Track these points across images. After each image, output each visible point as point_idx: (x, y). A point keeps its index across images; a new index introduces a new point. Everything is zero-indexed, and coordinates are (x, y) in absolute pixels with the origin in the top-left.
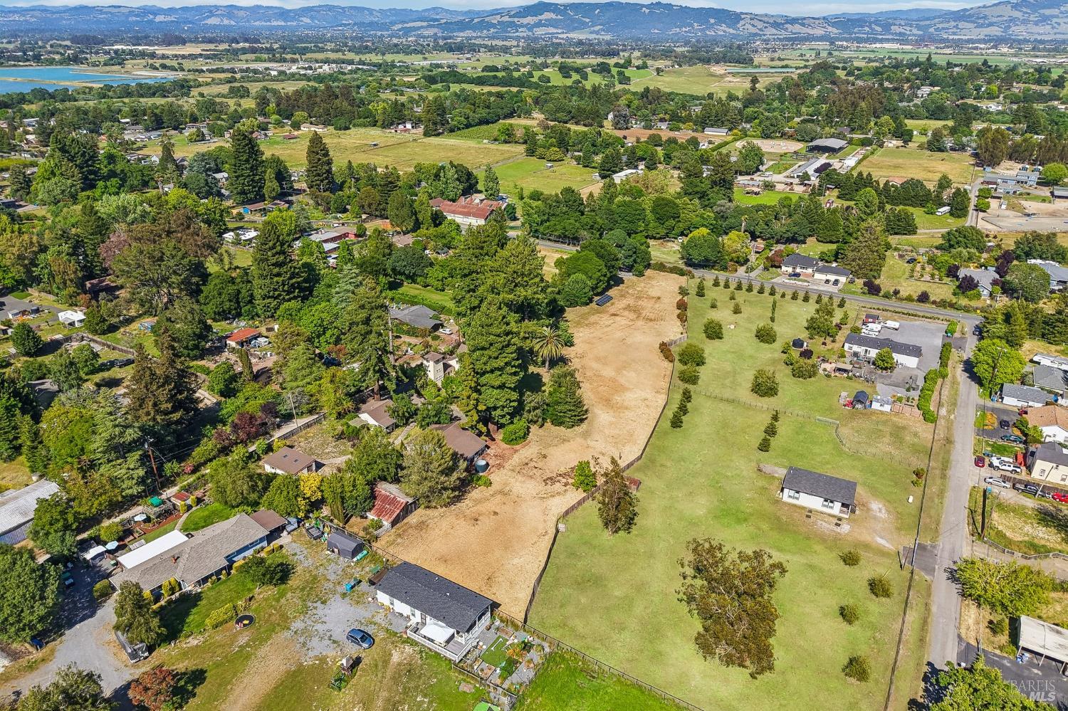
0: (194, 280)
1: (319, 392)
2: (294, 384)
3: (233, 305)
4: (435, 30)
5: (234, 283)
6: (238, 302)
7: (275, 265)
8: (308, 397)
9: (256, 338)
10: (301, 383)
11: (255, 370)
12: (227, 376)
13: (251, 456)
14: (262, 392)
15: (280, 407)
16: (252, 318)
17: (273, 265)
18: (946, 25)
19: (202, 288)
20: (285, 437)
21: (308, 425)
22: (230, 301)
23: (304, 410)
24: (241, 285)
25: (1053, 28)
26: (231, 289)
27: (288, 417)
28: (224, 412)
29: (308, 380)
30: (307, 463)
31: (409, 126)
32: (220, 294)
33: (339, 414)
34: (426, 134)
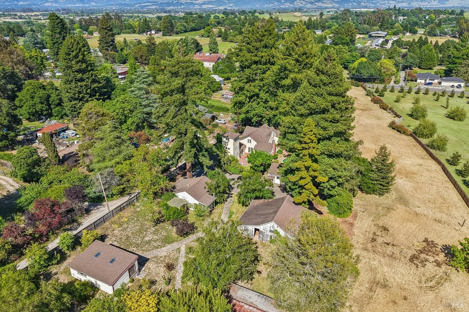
0: (10, 86)
1: (131, 171)
2: (102, 165)
3: (45, 107)
4: (156, 6)
5: (44, 89)
6: (49, 105)
7: (78, 71)
8: (118, 178)
9: (64, 131)
10: (109, 164)
11: (61, 155)
12: (29, 161)
13: (51, 255)
14: (68, 174)
15: (87, 191)
16: (62, 118)
17: (77, 71)
18: (384, 2)
19: (18, 94)
20: (95, 225)
21: (121, 209)
22: (42, 103)
23: (115, 192)
24: (50, 91)
25: (429, 3)
26: (41, 93)
27: (98, 200)
28: (23, 199)
29: (117, 160)
30: (128, 264)
31: (153, 32)
32: (32, 98)
33: (155, 194)
34: (163, 35)
